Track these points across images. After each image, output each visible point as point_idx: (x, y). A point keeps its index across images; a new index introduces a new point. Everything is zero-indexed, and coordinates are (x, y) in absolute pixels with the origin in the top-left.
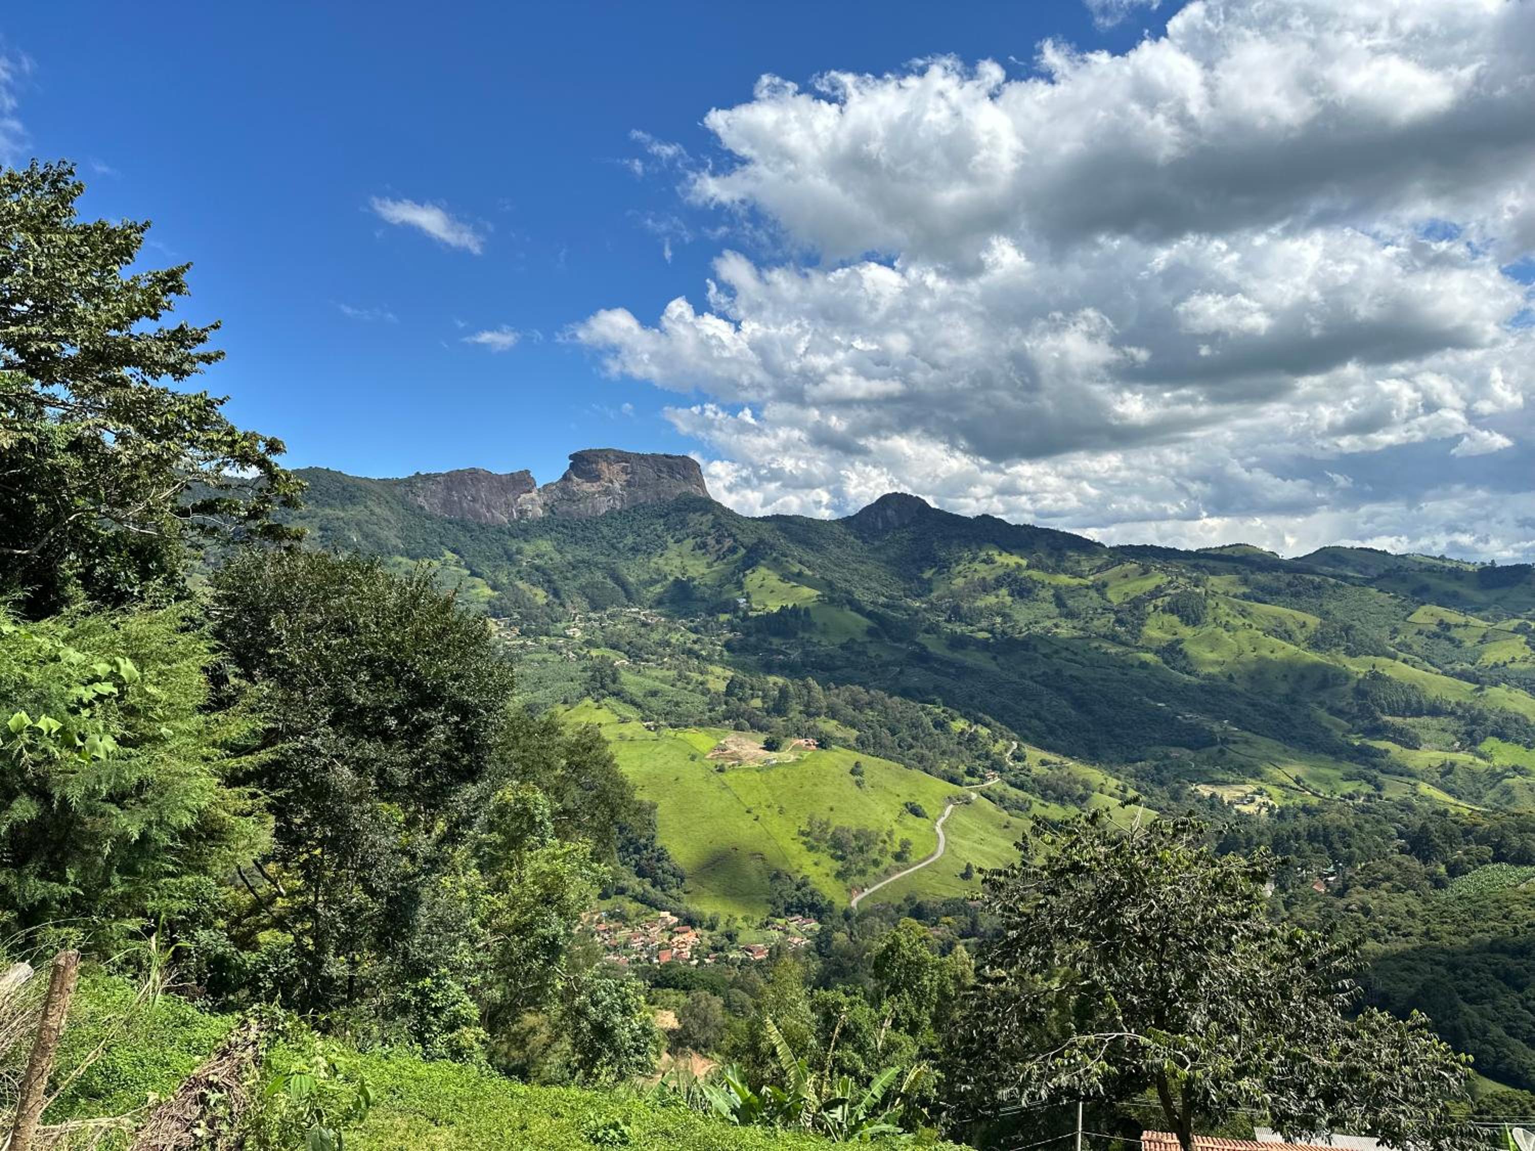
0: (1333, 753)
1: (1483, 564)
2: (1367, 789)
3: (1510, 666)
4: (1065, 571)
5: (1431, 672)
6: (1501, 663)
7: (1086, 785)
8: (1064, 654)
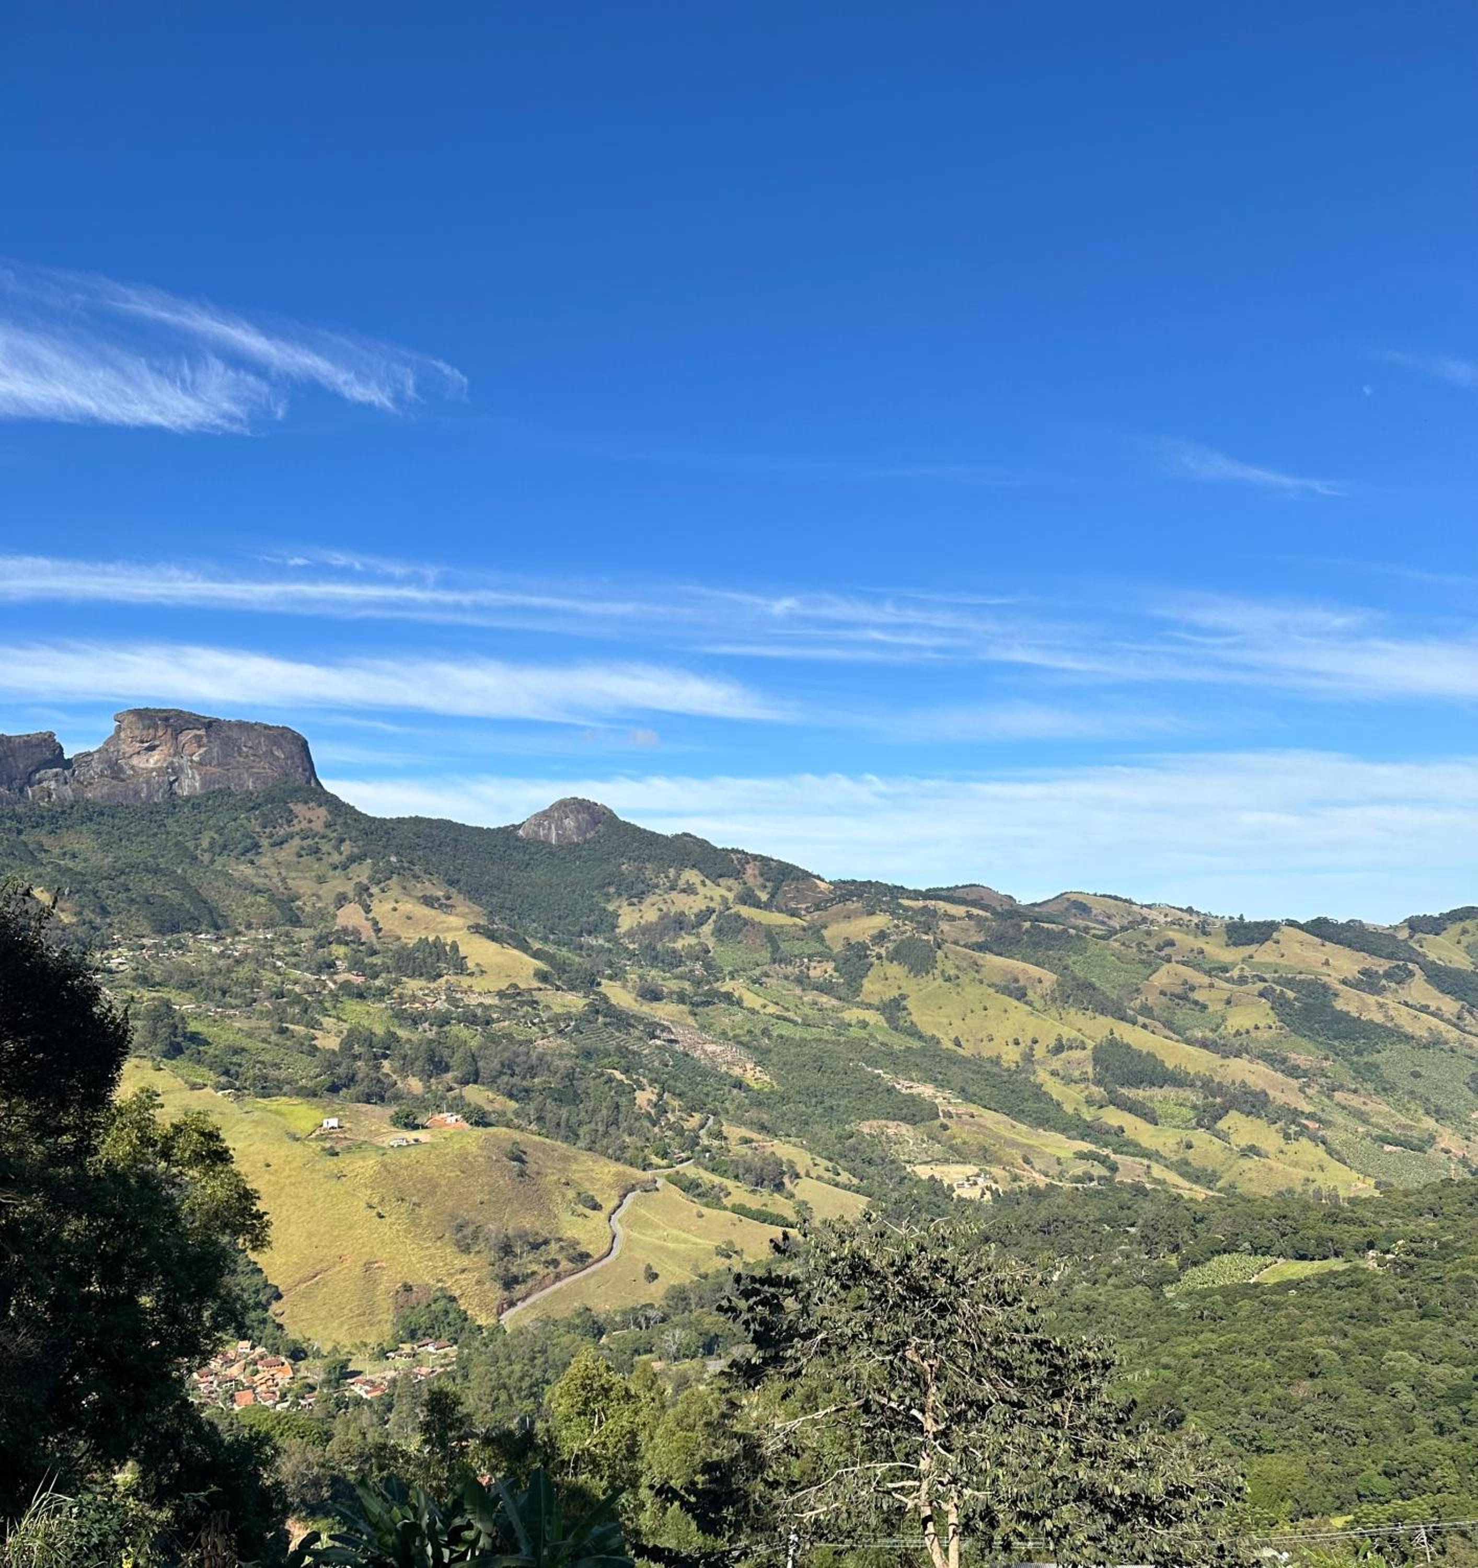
0: (1062, 1130)
1: (1231, 918)
2: (1099, 1170)
3: (1254, 1034)
4: (778, 908)
5: (1171, 1039)
6: (1243, 1031)
8: (773, 1009)
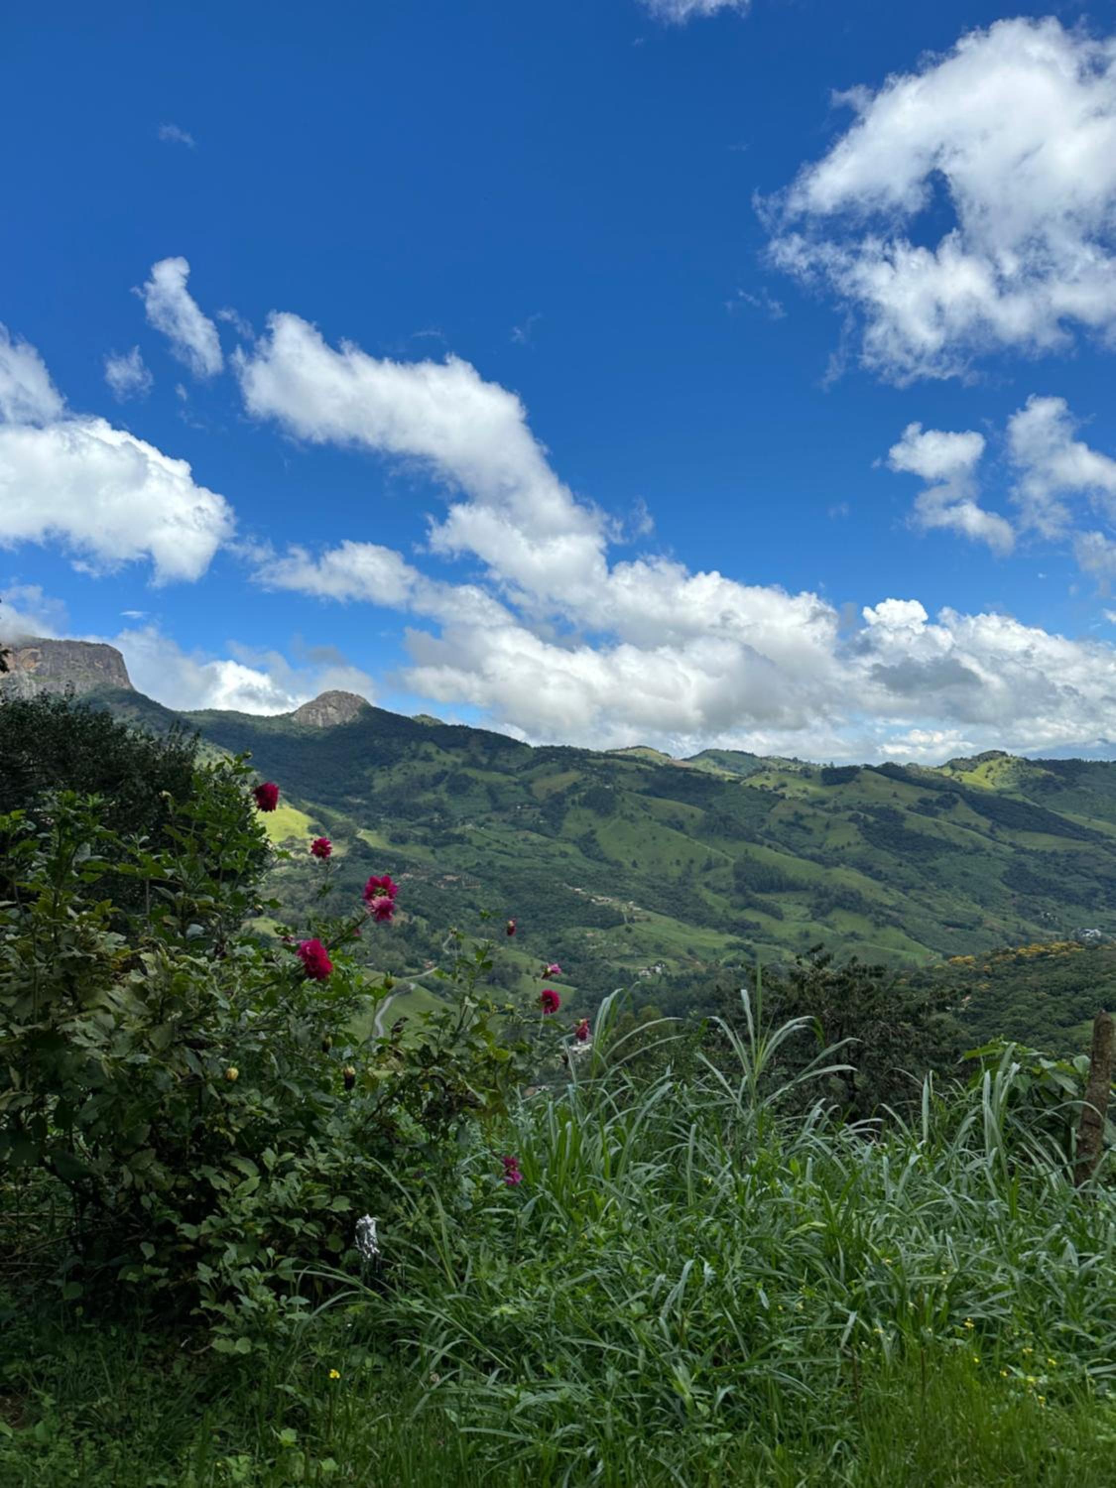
0: (716, 927)
3: (847, 849)
4: (496, 769)
5: (789, 855)
6: (840, 847)
7: (515, 967)
8: (495, 846)
